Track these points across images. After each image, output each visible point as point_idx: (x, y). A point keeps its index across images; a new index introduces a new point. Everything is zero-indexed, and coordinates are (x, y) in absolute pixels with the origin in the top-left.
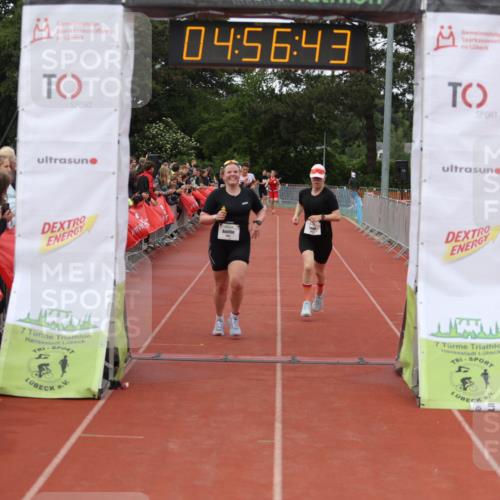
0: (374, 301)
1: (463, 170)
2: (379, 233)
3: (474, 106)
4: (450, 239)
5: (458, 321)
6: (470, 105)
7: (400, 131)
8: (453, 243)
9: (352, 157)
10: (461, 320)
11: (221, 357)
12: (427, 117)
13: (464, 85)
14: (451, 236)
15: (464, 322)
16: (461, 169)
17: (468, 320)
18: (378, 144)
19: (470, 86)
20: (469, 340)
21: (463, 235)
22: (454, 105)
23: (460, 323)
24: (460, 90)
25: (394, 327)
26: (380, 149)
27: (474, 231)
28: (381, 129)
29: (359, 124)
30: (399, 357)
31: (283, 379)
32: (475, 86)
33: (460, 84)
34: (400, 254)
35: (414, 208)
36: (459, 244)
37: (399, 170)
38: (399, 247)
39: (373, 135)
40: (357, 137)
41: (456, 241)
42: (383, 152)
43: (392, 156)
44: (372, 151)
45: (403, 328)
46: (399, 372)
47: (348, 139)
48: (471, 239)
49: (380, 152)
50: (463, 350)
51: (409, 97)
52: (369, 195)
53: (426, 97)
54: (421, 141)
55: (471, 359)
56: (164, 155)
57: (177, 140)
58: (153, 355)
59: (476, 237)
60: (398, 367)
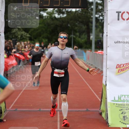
0: (91, 88)
1: (122, 43)
2: (92, 65)
3: (126, 20)
4: (118, 67)
5: (121, 96)
6: (124, 20)
7: (98, 30)
8: (119, 68)
9: (82, 39)
10: (122, 95)
11: (38, 109)
12: (109, 24)
13: (122, 12)
14: (118, 66)
15: (123, 96)
16: (121, 42)
17: (125, 96)
18: (91, 34)
19: (124, 12)
20: (125, 103)
21: (122, 65)
22: (118, 19)
23: (122, 97)
24: (120, 14)
25: (98, 97)
26: (91, 36)
27: (126, 64)
28: (92, 29)
29: (84, 27)
30: (100, 108)
31: (60, 117)
32: (126, 12)
33: (120, 12)
34: (99, 72)
35: (105, 56)
36: (121, 68)
37: (98, 43)
38: (99, 69)
39: (89, 31)
40: (84, 32)
41: (120, 68)
42: (92, 37)
43: (96, 38)
44: (89, 36)
45: (102, 98)
46: (101, 114)
47: (81, 33)
48: (125, 67)
49: (91, 37)
50: (123, 106)
51: (101, 18)
52: (88, 52)
53: (108, 17)
54: (107, 33)
55: (126, 109)
56: (18, 39)
57: (22, 34)
58: (14, 109)
59: (127, 66)
60: (100, 112)
